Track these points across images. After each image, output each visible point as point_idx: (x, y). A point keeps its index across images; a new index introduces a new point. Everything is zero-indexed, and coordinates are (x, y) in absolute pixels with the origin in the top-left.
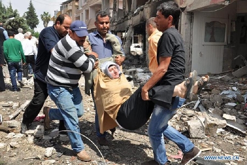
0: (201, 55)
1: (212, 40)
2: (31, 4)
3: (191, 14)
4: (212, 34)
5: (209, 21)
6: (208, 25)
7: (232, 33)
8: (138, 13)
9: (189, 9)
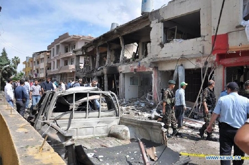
0: (129, 90)
1: (133, 84)
2: (4, 50)
3: (124, 74)
4: (133, 82)
5: (131, 77)
6: (131, 78)
7: (141, 82)
8: (100, 70)
9: (123, 72)
